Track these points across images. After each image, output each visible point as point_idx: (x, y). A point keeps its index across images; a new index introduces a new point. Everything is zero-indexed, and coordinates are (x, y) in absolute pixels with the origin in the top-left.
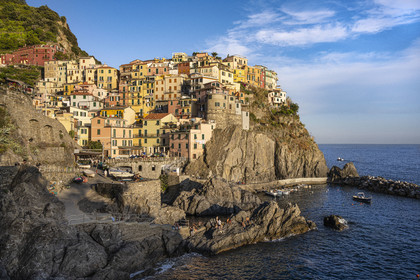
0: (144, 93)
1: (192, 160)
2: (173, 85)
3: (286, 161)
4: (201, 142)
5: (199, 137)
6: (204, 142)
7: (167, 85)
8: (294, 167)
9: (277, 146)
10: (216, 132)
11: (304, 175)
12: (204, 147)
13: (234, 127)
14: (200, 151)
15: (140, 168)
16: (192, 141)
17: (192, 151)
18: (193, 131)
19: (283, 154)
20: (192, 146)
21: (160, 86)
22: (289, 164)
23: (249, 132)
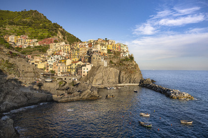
0: (76, 54)
1: (83, 77)
2: (85, 51)
3: (123, 78)
4: (86, 71)
5: (86, 69)
6: (88, 71)
7: (83, 51)
8: (126, 80)
9: (120, 72)
10: (93, 68)
11: (130, 83)
12: (88, 72)
13: (100, 66)
14: (86, 74)
15: (65, 79)
16: (83, 70)
17: (83, 74)
18: (83, 68)
19: (122, 75)
20: (83, 72)
21: (81, 52)
22: (124, 78)
23: (107, 67)
